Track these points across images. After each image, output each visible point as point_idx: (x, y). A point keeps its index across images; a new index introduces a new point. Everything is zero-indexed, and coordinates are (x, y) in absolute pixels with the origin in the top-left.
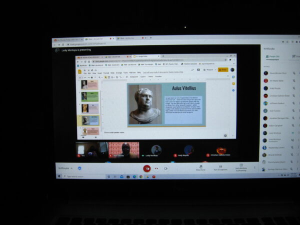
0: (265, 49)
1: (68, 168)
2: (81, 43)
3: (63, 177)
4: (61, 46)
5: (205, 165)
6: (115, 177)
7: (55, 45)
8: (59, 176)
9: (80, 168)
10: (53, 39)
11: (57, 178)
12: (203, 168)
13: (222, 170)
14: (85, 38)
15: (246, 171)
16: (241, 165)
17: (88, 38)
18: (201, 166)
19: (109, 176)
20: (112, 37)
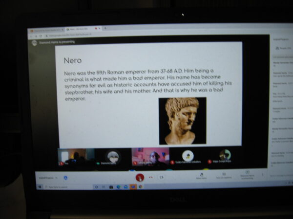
0: (274, 39)
1: (52, 178)
2: (61, 33)
3: (44, 188)
4: (38, 38)
5: (206, 172)
6: (103, 187)
7: (31, 37)
8: (40, 187)
9: (66, 178)
10: (29, 30)
11: (38, 188)
12: (204, 176)
13: (226, 178)
14: (66, 28)
15: (252, 178)
16: (248, 172)
17: (70, 28)
18: (202, 174)
19: (96, 187)
20: (98, 27)
